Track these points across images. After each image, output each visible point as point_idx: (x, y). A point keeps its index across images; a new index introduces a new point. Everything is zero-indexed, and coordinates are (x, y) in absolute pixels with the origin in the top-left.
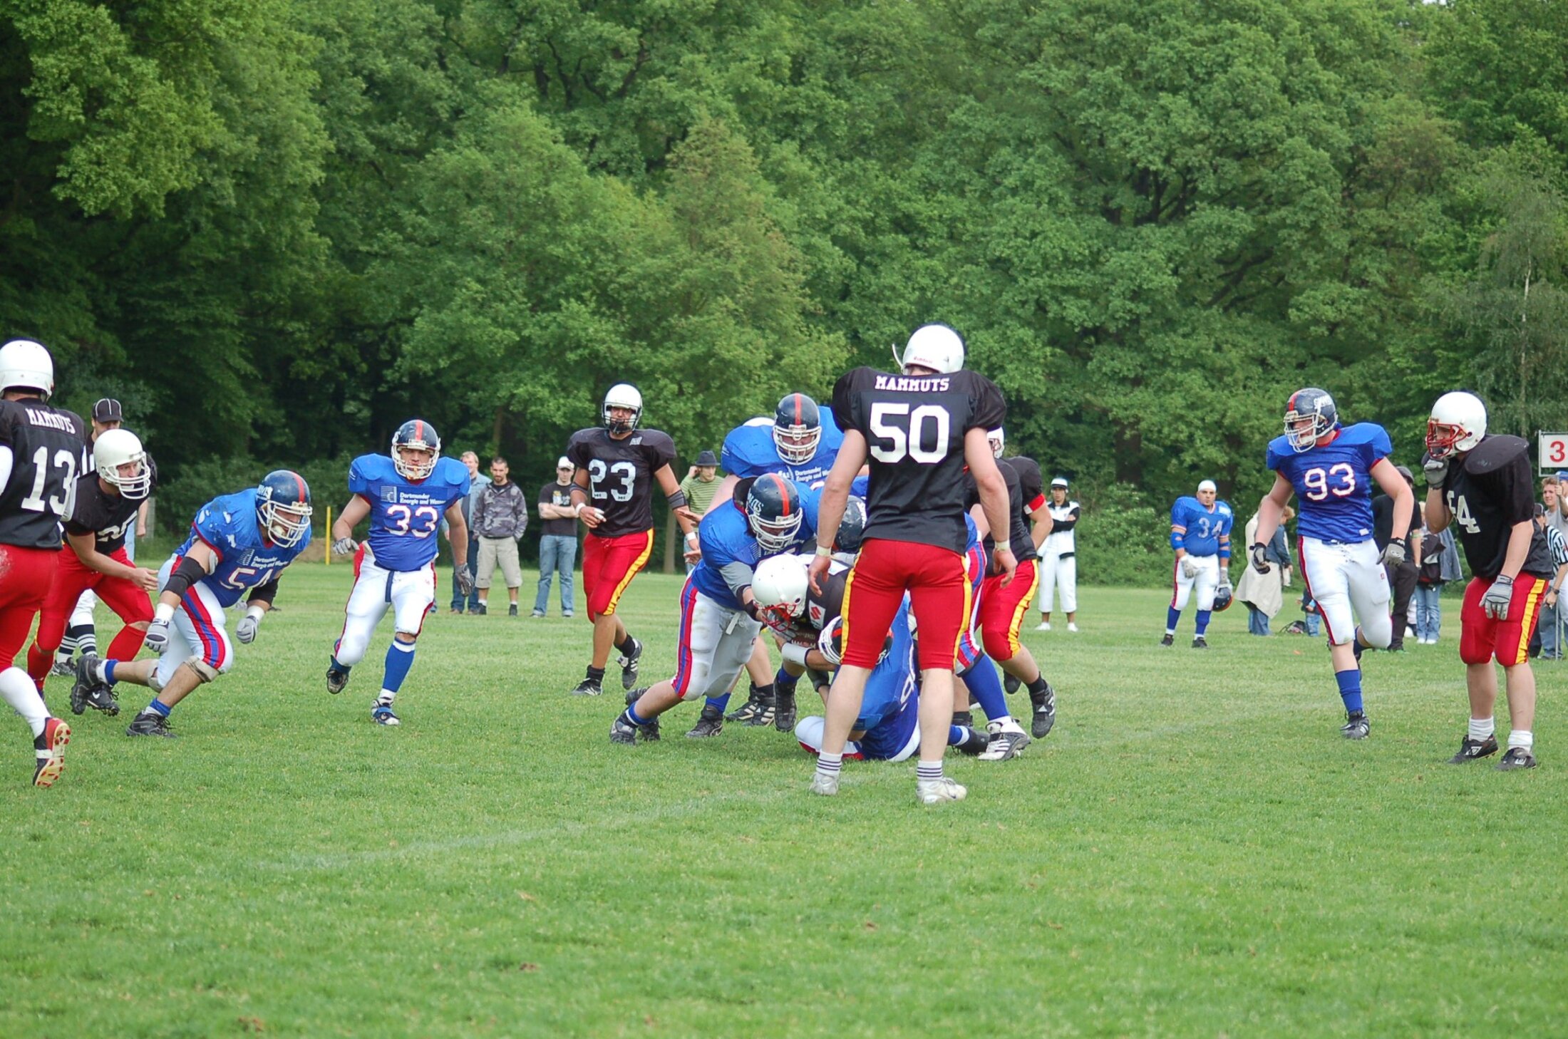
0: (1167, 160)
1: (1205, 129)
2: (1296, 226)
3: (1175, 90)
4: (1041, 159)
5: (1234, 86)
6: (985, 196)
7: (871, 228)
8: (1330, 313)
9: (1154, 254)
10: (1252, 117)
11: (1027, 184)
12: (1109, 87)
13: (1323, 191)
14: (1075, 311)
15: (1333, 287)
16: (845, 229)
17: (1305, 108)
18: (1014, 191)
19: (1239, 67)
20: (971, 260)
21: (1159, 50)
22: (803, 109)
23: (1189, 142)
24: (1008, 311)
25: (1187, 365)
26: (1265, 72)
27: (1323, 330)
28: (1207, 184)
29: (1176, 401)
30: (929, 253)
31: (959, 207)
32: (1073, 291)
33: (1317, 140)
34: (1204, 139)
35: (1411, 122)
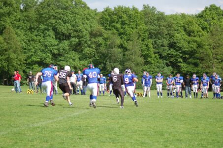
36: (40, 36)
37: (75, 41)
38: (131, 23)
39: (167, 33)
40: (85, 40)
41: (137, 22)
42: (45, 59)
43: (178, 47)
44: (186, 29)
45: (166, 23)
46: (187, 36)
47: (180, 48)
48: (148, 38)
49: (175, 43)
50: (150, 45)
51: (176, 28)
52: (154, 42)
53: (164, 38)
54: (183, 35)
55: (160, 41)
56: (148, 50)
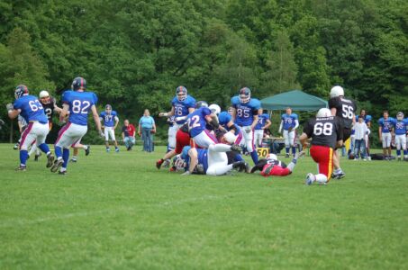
0: (153, 35)
1: (162, 28)
2: (185, 52)
3: (156, 18)
4: (122, 37)
5: (170, 17)
6: (108, 46)
7: (77, 55)
8: (194, 75)
9: (149, 60)
10: (174, 24)
11: (118, 43)
12: (139, 18)
13: (193, 44)
14: (129, 75)
15: (195, 68)
16: (69, 55)
17: (189, 22)
18: (115, 45)
19: (171, 12)
20: (103, 62)
21: (152, 8)
22: (60, 24)
23: (158, 31)
24: (112, 76)
25: (158, 89)
26: (178, 13)
27: (192, 79)
28: (163, 41)
29: (154, 98)
30: (93, 61)
31: (100, 49)
32: (129, 70)
33: (191, 30)
34: (162, 31)
35: (216, 25)
36: (101, 44)
37: (167, 54)
38: (283, 15)
39: (360, 32)
40: (188, 51)
41: (295, 11)
42: (109, 90)
43: (384, 60)
44: (404, 22)
45: (361, 11)
46: (404, 38)
47: (387, 63)
48: (318, 45)
49: (378, 52)
50: (322, 59)
51: (384, 21)
52: (331, 53)
53: (353, 43)
54: (398, 35)
55: (343, 49)
56: (316, 68)
